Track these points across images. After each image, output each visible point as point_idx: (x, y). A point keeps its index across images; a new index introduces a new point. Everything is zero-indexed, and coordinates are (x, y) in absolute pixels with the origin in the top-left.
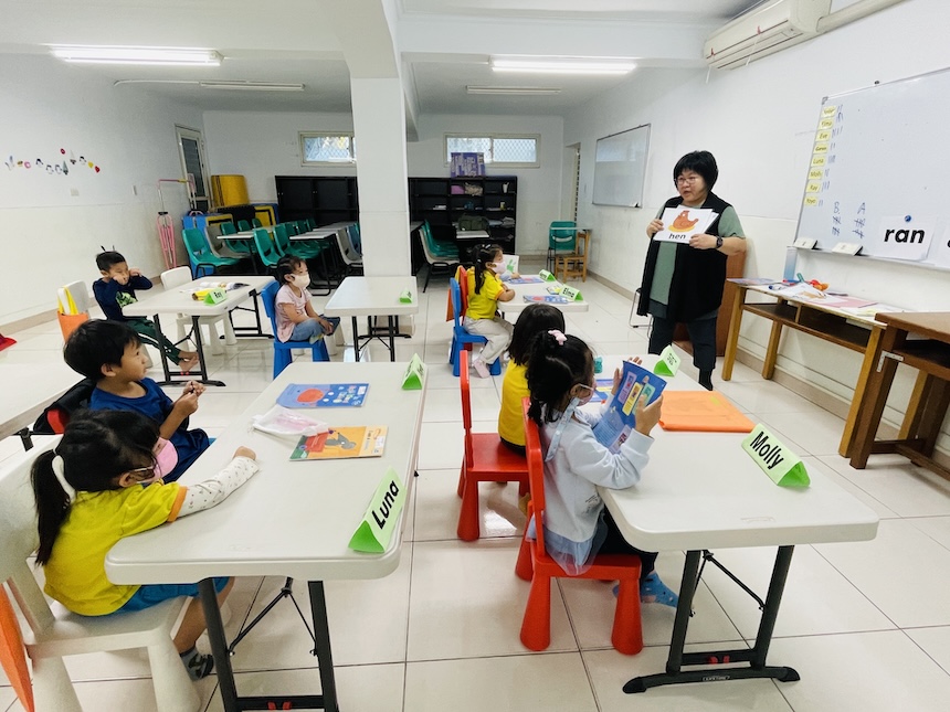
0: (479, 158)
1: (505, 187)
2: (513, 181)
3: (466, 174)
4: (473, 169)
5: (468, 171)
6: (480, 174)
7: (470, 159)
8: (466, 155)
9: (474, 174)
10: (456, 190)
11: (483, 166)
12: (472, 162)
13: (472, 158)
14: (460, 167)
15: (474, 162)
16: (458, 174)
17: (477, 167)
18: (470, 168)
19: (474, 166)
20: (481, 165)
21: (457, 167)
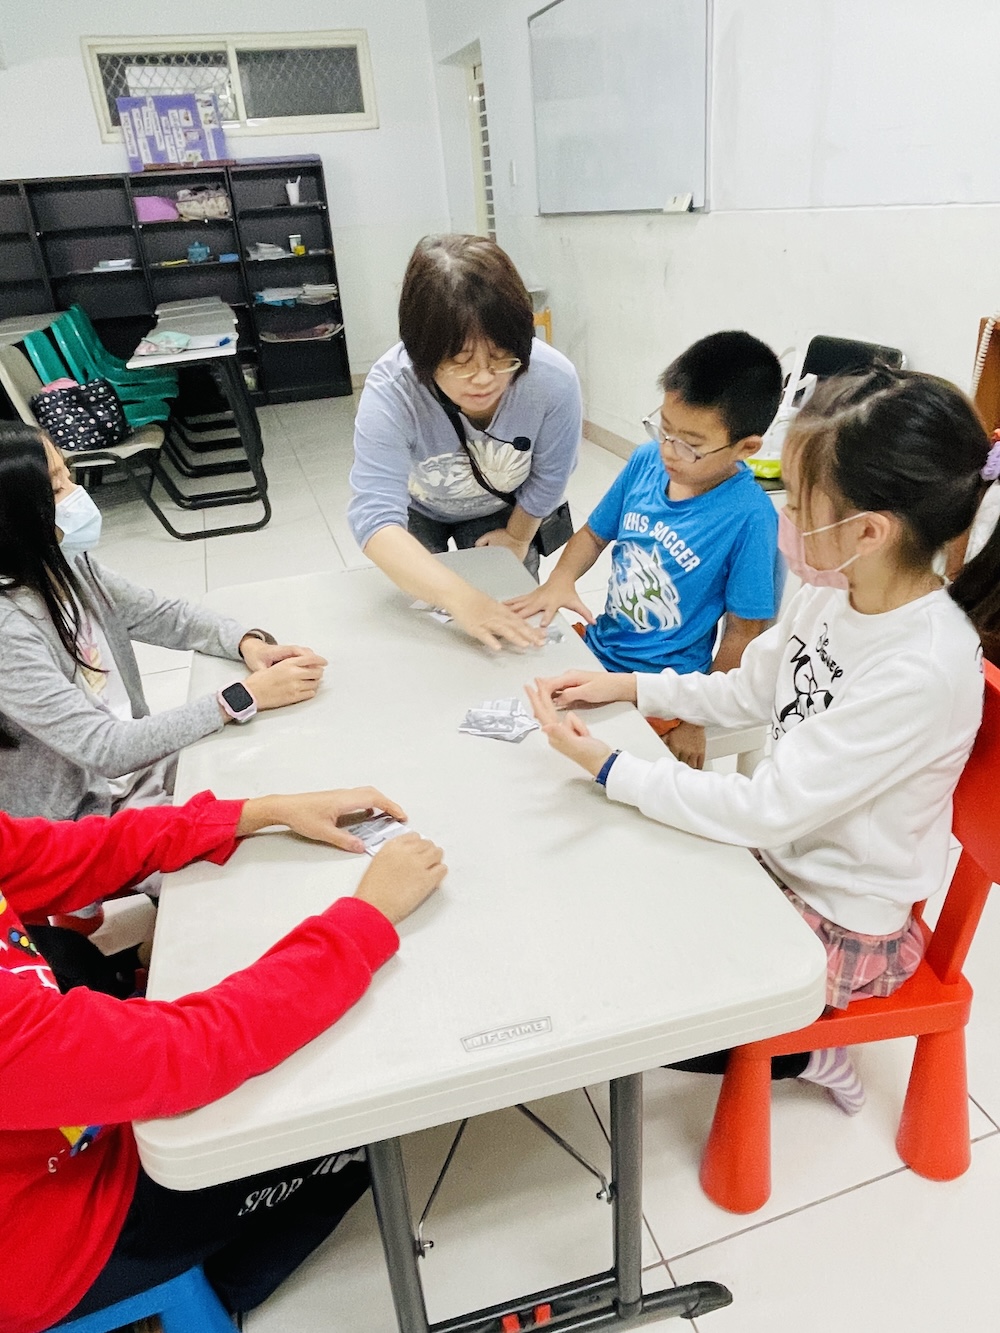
1: (293, 190)
2: (311, 172)
3: (172, 159)
4: (191, 146)
5: (178, 152)
6: (214, 157)
7: (177, 115)
8: (164, 105)
9: (196, 157)
10: (151, 209)
12: (186, 123)
13: (182, 112)
14: (151, 141)
15: (190, 123)
16: (147, 160)
17: (202, 137)
18: (182, 142)
19: (194, 136)
20: (214, 130)
21: (142, 141)
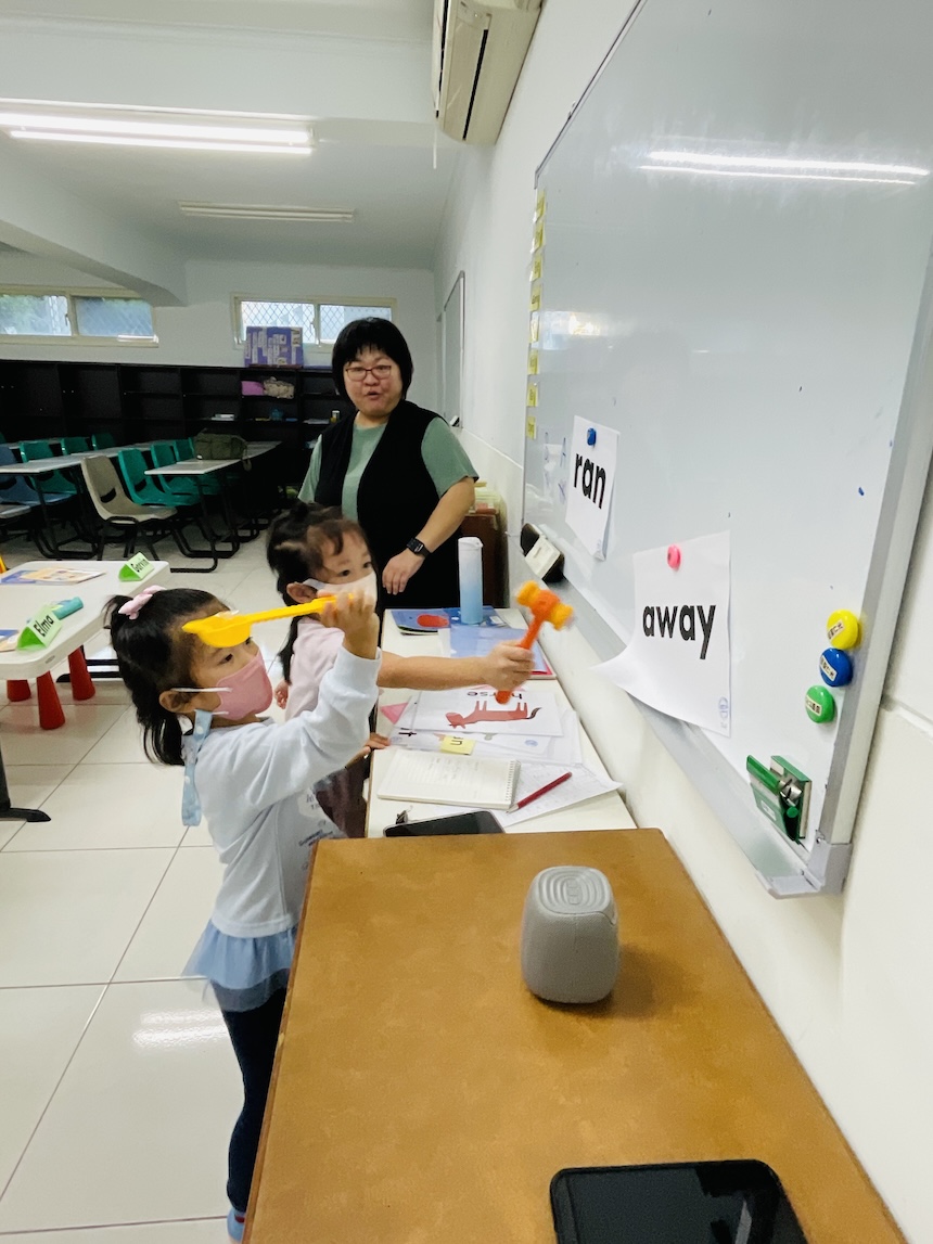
0: (293, 336)
3: (270, 362)
4: (281, 355)
5: (274, 358)
6: (294, 362)
7: (279, 338)
8: (272, 331)
9: (282, 362)
10: (250, 388)
11: (300, 351)
12: (282, 342)
13: (281, 336)
14: (260, 351)
15: (285, 343)
16: (255, 361)
17: (290, 352)
18: (277, 352)
19: (285, 350)
20: (297, 348)
21: (255, 350)
